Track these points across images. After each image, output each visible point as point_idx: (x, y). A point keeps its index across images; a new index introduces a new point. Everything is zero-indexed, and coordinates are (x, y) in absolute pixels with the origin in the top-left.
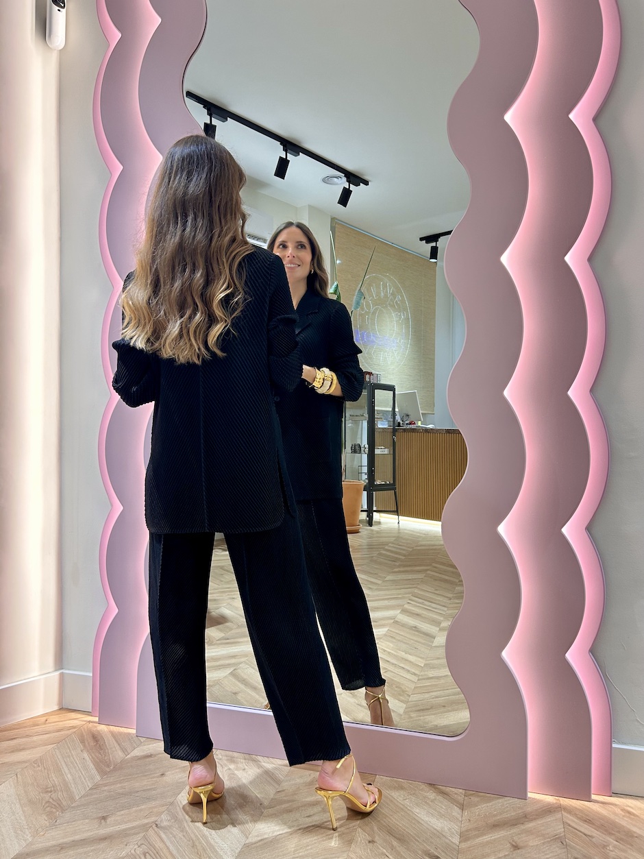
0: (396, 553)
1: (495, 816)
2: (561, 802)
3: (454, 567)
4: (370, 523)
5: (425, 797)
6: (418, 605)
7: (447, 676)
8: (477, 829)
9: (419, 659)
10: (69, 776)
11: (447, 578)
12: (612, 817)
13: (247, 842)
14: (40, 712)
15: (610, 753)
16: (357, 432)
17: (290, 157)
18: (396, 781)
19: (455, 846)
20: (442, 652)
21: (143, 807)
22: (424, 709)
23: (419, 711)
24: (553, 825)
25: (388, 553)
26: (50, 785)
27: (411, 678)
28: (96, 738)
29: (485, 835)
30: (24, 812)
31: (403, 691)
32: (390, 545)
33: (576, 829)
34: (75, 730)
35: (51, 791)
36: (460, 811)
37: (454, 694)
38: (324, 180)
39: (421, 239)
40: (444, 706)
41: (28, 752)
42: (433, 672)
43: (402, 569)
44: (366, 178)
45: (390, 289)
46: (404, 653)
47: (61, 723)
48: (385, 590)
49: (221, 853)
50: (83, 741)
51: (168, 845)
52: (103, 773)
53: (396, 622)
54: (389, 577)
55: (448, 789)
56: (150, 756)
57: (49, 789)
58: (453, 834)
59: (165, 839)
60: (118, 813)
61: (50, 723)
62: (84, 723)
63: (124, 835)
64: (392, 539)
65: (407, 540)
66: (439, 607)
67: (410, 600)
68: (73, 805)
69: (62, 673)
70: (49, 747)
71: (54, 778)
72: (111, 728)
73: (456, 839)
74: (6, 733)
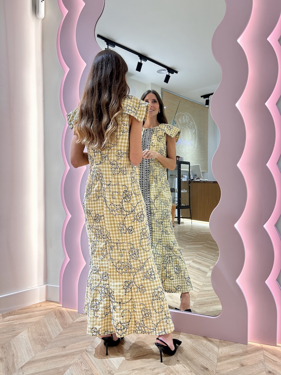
0: (190, 236)
1: (233, 351)
2: (263, 346)
3: (215, 242)
4: (179, 222)
5: (202, 342)
6: (200, 258)
7: (212, 290)
8: (225, 357)
9: (200, 282)
10: (50, 329)
13: (125, 359)
14: (38, 301)
16: (173, 183)
17: (143, 62)
18: (189, 335)
19: (215, 364)
20: (210, 280)
21: (80, 343)
22: (202, 304)
23: (200, 305)
25: (187, 236)
26: (42, 332)
27: (197, 291)
28: (61, 313)
29: (228, 359)
30: (31, 344)
31: (193, 296)
32: (188, 232)
34: (52, 310)
35: (42, 335)
36: (217, 349)
37: (216, 298)
38: (158, 72)
39: (202, 97)
40: (211, 303)
41: (33, 318)
42: (206, 288)
43: (193, 243)
44: (177, 70)
45: (188, 119)
46: (193, 280)
47: (46, 307)
49: (114, 363)
50: (56, 314)
51: (91, 359)
52: (64, 328)
54: (187, 247)
55: (212, 339)
56: (84, 321)
57: (42, 334)
58: (214, 358)
59: (90, 357)
60: (70, 345)
61: (42, 306)
62: (56, 307)
63: (73, 354)
64: (189, 230)
65: (195, 230)
66: (209, 260)
67: (196, 256)
68: (52, 341)
69: (47, 285)
70: (42, 317)
71: (44, 330)
72: (68, 309)
73: (216, 361)
74: (24, 310)
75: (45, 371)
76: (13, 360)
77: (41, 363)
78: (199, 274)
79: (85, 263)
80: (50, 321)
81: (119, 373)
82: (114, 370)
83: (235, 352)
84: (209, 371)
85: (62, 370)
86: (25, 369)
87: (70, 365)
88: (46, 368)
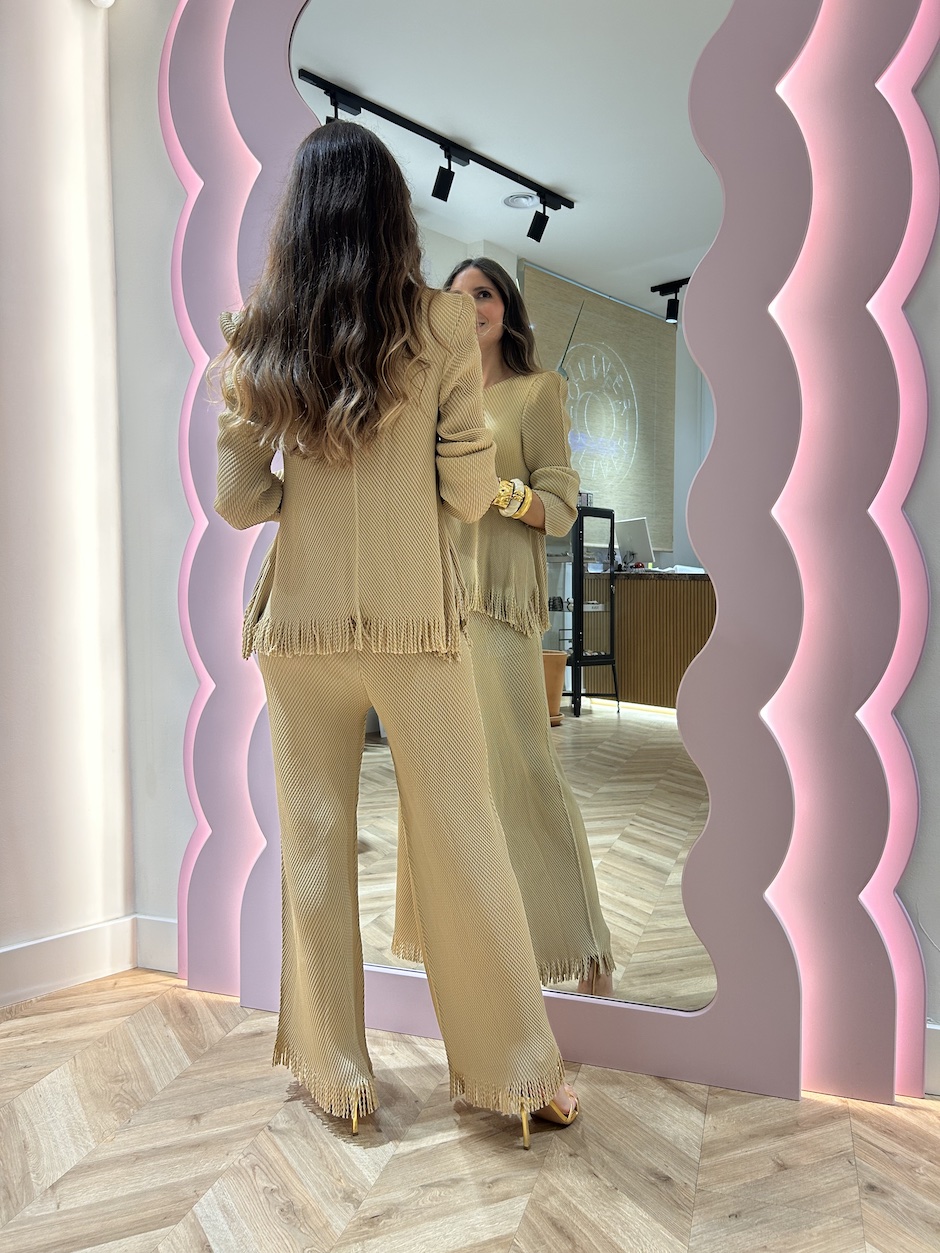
0: (615, 755)
1: (753, 1122)
2: (850, 1105)
3: (699, 774)
4: (576, 710)
5: (652, 1095)
6: (645, 827)
7: (687, 927)
8: (725, 1140)
9: (646, 904)
10: (147, 1059)
11: (688, 789)
12: (924, 1127)
13: (397, 1152)
14: (107, 971)
15: (922, 1038)
16: (557, 580)
17: (455, 167)
18: (609, 1073)
19: (693, 1163)
20: (677, 894)
21: (251, 1103)
22: (649, 974)
23: (644, 976)
24: (836, 1137)
25: (602, 755)
26: (121, 1072)
27: (634, 931)
28: (185, 1008)
29: (734, 1147)
30: (84, 1108)
31: (622, 949)
32: (605, 743)
33: (872, 1144)
34: (154, 998)
35: (122, 1081)
36: (701, 1115)
37: (696, 954)
38: (507, 202)
39: (654, 289)
40: (681, 970)
41: (90, 1027)
42: (665, 922)
43: (622, 777)
44: (570, 196)
45: (606, 365)
46: (623, 895)
47: (134, 988)
48: (596, 806)
49: (361, 1168)
50: (166, 1013)
51: (285, 1154)
52: (194, 1056)
54: (604, 789)
55: (685, 1085)
56: (261, 1034)
57: (120, 1078)
58: (691, 1146)
59: (282, 1147)
60: (216, 1111)
61: (120, 987)
62: (168, 988)
63: (224, 1140)
64: (609, 735)
65: (630, 735)
66: (676, 830)
67: (633, 820)
68: (153, 1099)
69: (135, 918)
70: (120, 1020)
71: (127, 1063)
72: (207, 995)
73: (695, 1155)
74: (60, 1001)
75: (130, 1197)
76: (22, 1162)
77: (119, 1171)
78: (640, 875)
79: (264, 843)
80: (147, 1033)
81: (379, 1199)
82: (363, 1190)
83: (757, 1125)
84: (673, 1185)
85: (189, 1191)
86: (65, 1193)
87: (216, 1176)
88: (136, 1187)
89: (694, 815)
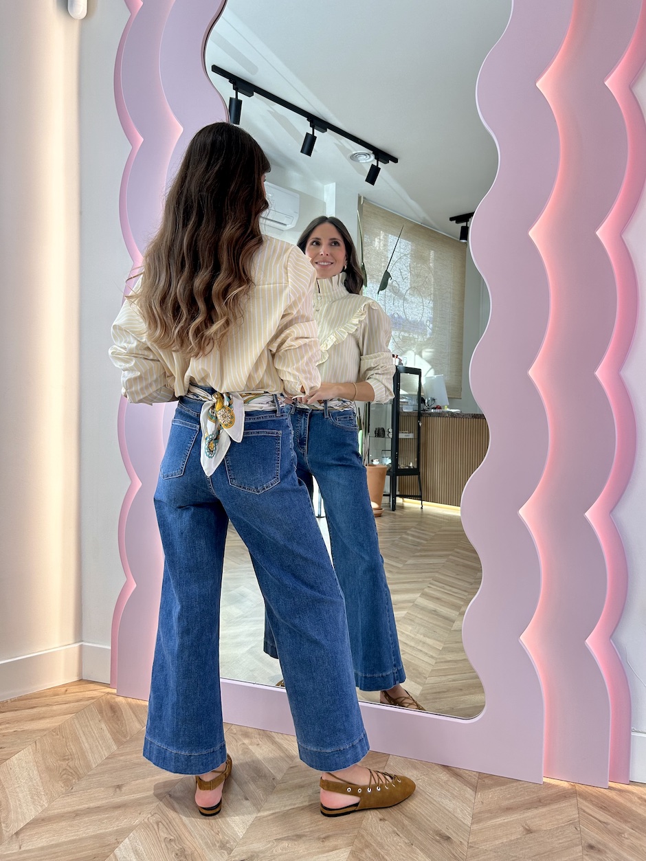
1: (508, 799)
3: (475, 552)
4: (394, 507)
5: (438, 778)
6: (439, 589)
8: (490, 811)
9: (438, 643)
10: (86, 744)
11: (469, 563)
12: (629, 805)
13: (259, 815)
16: (381, 416)
17: (317, 133)
18: (410, 762)
19: (466, 827)
20: (460, 636)
22: (440, 692)
23: (435, 693)
25: (411, 538)
26: (68, 753)
27: (428, 661)
28: (114, 709)
29: (496, 817)
30: (41, 778)
31: (420, 674)
32: (413, 529)
33: (591, 816)
36: (473, 793)
37: (472, 678)
38: (350, 158)
39: (452, 219)
40: (462, 690)
41: (48, 720)
42: (450, 656)
43: (423, 554)
44: (395, 154)
46: (422, 636)
47: (80, 694)
48: (405, 573)
49: (233, 825)
50: (101, 712)
51: (180, 814)
52: (119, 743)
53: (416, 606)
54: (410, 561)
55: (462, 771)
57: (67, 757)
58: (465, 815)
59: (178, 810)
60: (133, 783)
61: (70, 693)
62: (103, 694)
63: (137, 804)
64: (415, 524)
65: (430, 524)
66: (460, 591)
67: (430, 584)
68: (89, 773)
69: (82, 645)
70: (68, 717)
72: (130, 700)
73: (468, 821)
74: (26, 702)
75: (71, 842)
77: (63, 824)
78: (434, 622)
80: (87, 726)
81: (245, 848)
82: (235, 841)
83: (512, 801)
85: (112, 839)
86: (25, 838)
87: (131, 829)
88: (75, 835)
89: (472, 581)
